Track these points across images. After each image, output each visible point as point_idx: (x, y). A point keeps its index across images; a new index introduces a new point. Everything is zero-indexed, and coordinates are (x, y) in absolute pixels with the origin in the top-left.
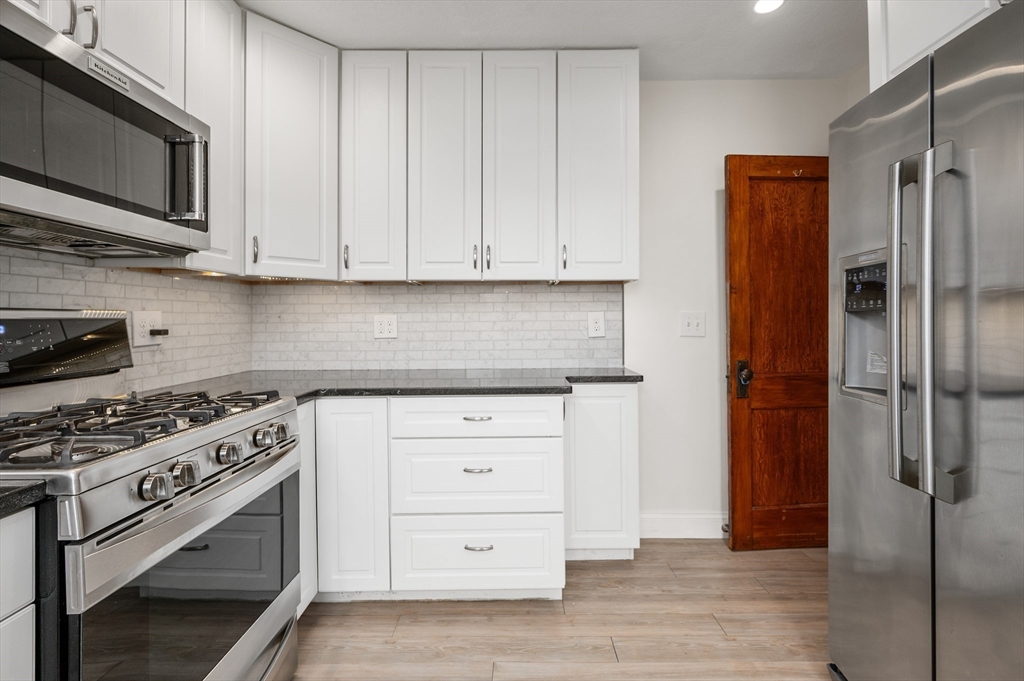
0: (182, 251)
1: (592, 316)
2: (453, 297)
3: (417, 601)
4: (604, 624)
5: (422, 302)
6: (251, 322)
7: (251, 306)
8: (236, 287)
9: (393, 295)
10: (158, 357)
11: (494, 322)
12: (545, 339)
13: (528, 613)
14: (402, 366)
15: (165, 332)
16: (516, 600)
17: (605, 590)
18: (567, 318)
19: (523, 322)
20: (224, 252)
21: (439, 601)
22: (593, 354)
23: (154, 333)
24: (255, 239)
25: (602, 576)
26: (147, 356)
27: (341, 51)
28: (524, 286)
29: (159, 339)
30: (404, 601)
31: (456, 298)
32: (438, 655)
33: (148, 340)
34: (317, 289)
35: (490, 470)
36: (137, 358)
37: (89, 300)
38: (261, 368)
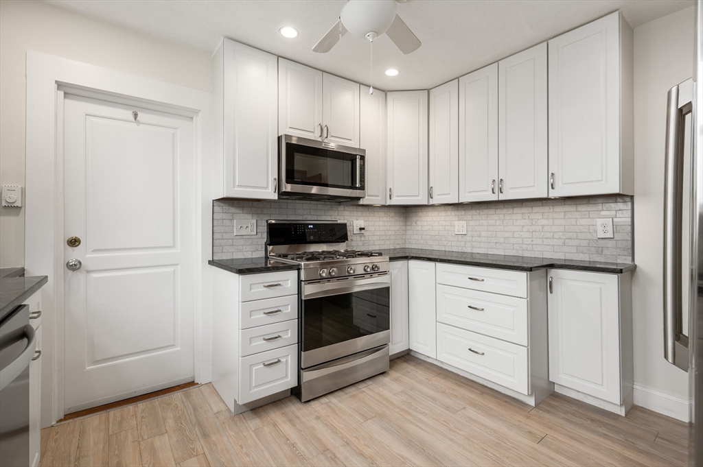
0: (359, 199)
1: (599, 222)
2: (497, 211)
3: (453, 373)
4: (551, 428)
5: (479, 214)
6: (406, 225)
7: (406, 218)
8: (398, 209)
9: (464, 210)
10: (363, 239)
11: (523, 226)
12: (560, 238)
13: (506, 402)
14: (469, 250)
15: (364, 229)
16: (505, 394)
17: (574, 417)
18: (578, 223)
19: (543, 226)
20: (378, 196)
21: (463, 377)
22: (602, 252)
23: (361, 229)
24: (390, 189)
25: (581, 411)
26: (358, 238)
27: (429, 90)
28: (544, 202)
29: (363, 231)
30: (447, 370)
31: (499, 211)
32: (443, 392)
33: (358, 232)
34: (430, 209)
35: (483, 310)
36: (354, 238)
37: (339, 217)
38: (409, 247)
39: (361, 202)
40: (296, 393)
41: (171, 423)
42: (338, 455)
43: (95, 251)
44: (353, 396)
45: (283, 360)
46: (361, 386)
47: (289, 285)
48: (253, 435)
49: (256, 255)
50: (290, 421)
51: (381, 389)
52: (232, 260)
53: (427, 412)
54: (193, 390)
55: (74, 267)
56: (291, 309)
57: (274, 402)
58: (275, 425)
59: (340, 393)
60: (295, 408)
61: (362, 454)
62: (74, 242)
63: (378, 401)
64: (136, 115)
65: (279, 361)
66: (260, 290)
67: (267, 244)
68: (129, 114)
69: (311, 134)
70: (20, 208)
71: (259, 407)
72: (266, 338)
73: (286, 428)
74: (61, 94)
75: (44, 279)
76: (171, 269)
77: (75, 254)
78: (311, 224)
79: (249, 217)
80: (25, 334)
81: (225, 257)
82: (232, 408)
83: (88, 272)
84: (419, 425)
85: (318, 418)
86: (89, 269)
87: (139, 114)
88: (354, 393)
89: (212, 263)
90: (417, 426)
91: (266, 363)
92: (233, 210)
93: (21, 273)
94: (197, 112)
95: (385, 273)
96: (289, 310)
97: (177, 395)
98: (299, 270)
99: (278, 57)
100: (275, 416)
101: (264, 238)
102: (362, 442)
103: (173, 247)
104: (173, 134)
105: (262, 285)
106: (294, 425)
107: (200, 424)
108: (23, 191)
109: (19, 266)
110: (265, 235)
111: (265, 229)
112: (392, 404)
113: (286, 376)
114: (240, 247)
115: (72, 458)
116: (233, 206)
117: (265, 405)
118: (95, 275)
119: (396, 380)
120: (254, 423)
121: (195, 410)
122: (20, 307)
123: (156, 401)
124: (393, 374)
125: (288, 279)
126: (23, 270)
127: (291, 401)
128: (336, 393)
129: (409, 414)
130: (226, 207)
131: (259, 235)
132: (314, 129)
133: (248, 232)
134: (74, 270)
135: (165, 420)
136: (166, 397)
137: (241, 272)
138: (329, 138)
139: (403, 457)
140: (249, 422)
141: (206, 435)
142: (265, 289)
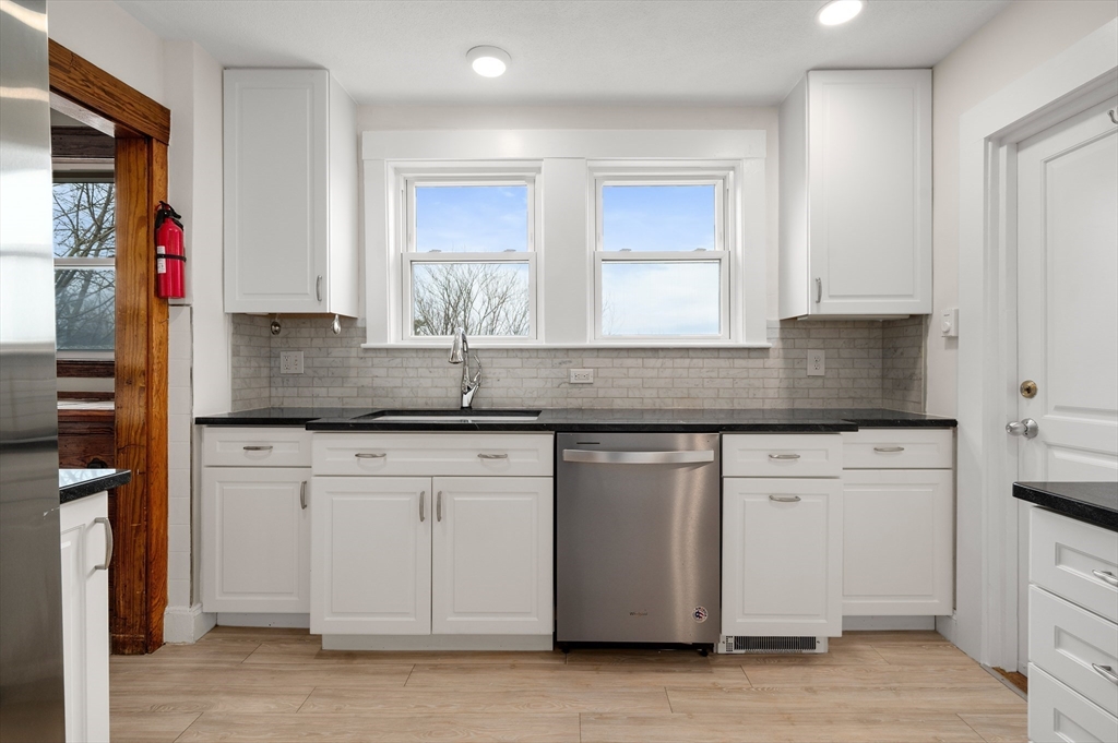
43: (1059, 409)
62: (1029, 391)
70: (955, 338)
77: (1032, 411)
83: (1049, 446)
86: (1051, 440)
118: (1059, 454)
134: (1030, 437)
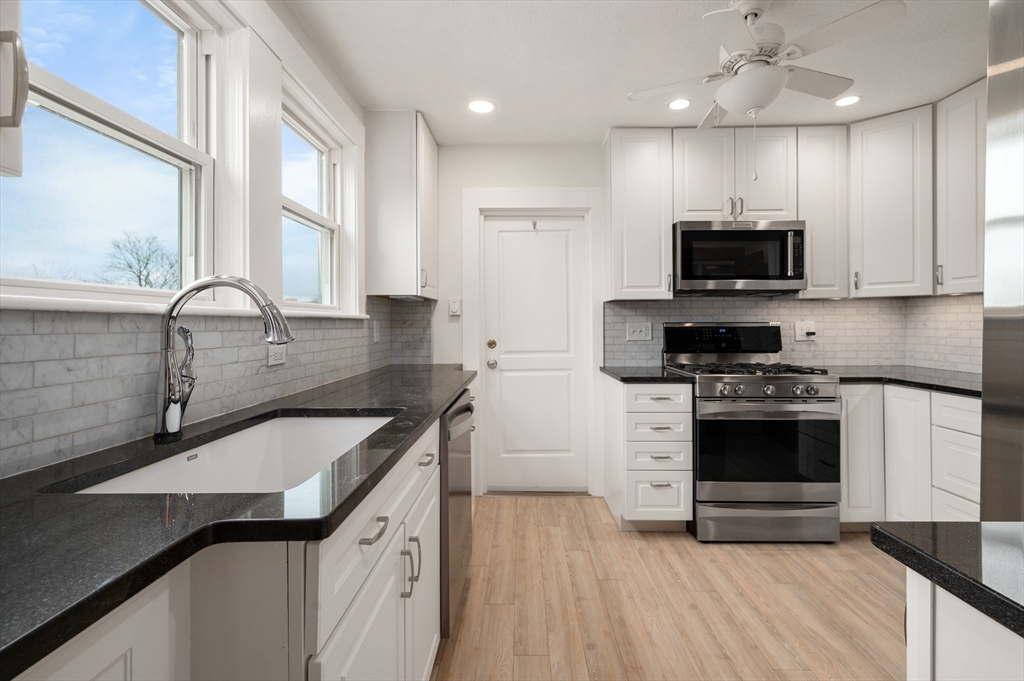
0: (796, 291)
6: (905, 328)
7: (905, 316)
8: (888, 302)
10: (813, 348)
15: (814, 334)
20: (833, 286)
23: (809, 334)
24: (856, 274)
26: (805, 347)
27: (934, 106)
29: (813, 337)
33: (805, 338)
36: (798, 347)
37: (770, 317)
38: (912, 364)
39: (801, 295)
40: (691, 528)
41: (563, 519)
42: (725, 599)
43: (506, 352)
44: (770, 555)
45: (674, 485)
46: (785, 548)
47: (682, 401)
48: (637, 552)
49: (651, 364)
50: (680, 554)
51: (815, 559)
52: (625, 368)
53: (882, 604)
54: (586, 499)
55: (492, 366)
56: (684, 429)
57: (666, 532)
58: (661, 552)
59: (751, 546)
60: (688, 544)
61: (756, 610)
62: (492, 344)
63: (804, 569)
64: (535, 225)
65: (669, 485)
66: (645, 402)
67: (663, 352)
68: (528, 225)
69: (719, 213)
70: (458, 316)
71: (648, 532)
72: (654, 455)
73: (673, 558)
74: (483, 217)
75: (475, 374)
76: (566, 373)
77: (493, 355)
78: (723, 328)
79: (644, 319)
80: (468, 409)
81: (617, 364)
82: (619, 522)
83: (502, 370)
84: (859, 612)
85: (713, 561)
86: (504, 368)
87: (538, 223)
88: (772, 552)
89: (603, 369)
90: (855, 613)
91: (654, 484)
92: (625, 312)
93: (460, 367)
94: (587, 210)
95: (831, 399)
96: (682, 430)
97: (571, 500)
98: (694, 383)
99: (673, 128)
100: (664, 545)
101: (660, 344)
102: (762, 599)
103: (567, 351)
104: (566, 237)
105: (649, 397)
106: (682, 558)
107: (588, 529)
108: (461, 302)
109: (459, 363)
110: (662, 341)
111: (661, 334)
112: (827, 579)
113: (678, 505)
114: (633, 354)
115: (493, 522)
116: (625, 308)
117: (655, 532)
118: (507, 374)
119: (847, 556)
120: (640, 543)
121: (586, 516)
122: (465, 390)
123: (554, 500)
124: (846, 548)
125: (681, 394)
126: (462, 365)
127: (685, 537)
128: (746, 546)
129: (848, 596)
130: (618, 309)
131: (655, 340)
132: (723, 206)
133: (642, 337)
134: (492, 368)
135: (559, 516)
136: (561, 499)
137: (625, 380)
138: (745, 213)
139: (815, 633)
140: (635, 541)
141: (592, 538)
142: (653, 401)
